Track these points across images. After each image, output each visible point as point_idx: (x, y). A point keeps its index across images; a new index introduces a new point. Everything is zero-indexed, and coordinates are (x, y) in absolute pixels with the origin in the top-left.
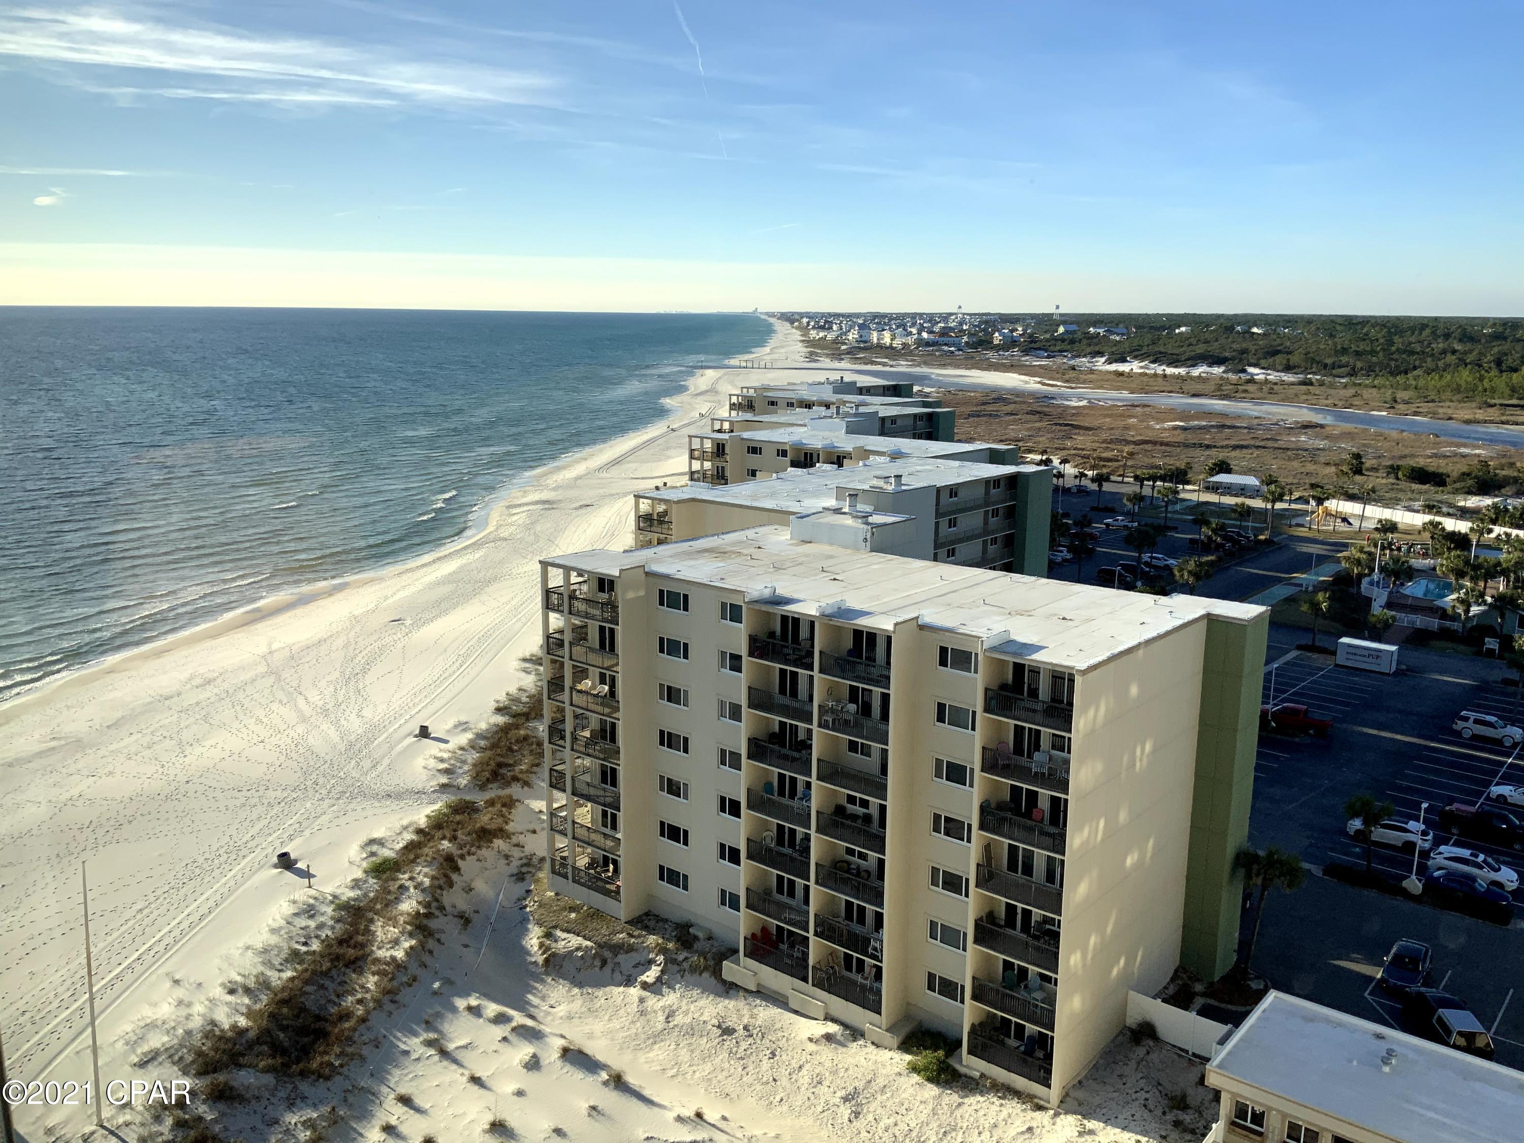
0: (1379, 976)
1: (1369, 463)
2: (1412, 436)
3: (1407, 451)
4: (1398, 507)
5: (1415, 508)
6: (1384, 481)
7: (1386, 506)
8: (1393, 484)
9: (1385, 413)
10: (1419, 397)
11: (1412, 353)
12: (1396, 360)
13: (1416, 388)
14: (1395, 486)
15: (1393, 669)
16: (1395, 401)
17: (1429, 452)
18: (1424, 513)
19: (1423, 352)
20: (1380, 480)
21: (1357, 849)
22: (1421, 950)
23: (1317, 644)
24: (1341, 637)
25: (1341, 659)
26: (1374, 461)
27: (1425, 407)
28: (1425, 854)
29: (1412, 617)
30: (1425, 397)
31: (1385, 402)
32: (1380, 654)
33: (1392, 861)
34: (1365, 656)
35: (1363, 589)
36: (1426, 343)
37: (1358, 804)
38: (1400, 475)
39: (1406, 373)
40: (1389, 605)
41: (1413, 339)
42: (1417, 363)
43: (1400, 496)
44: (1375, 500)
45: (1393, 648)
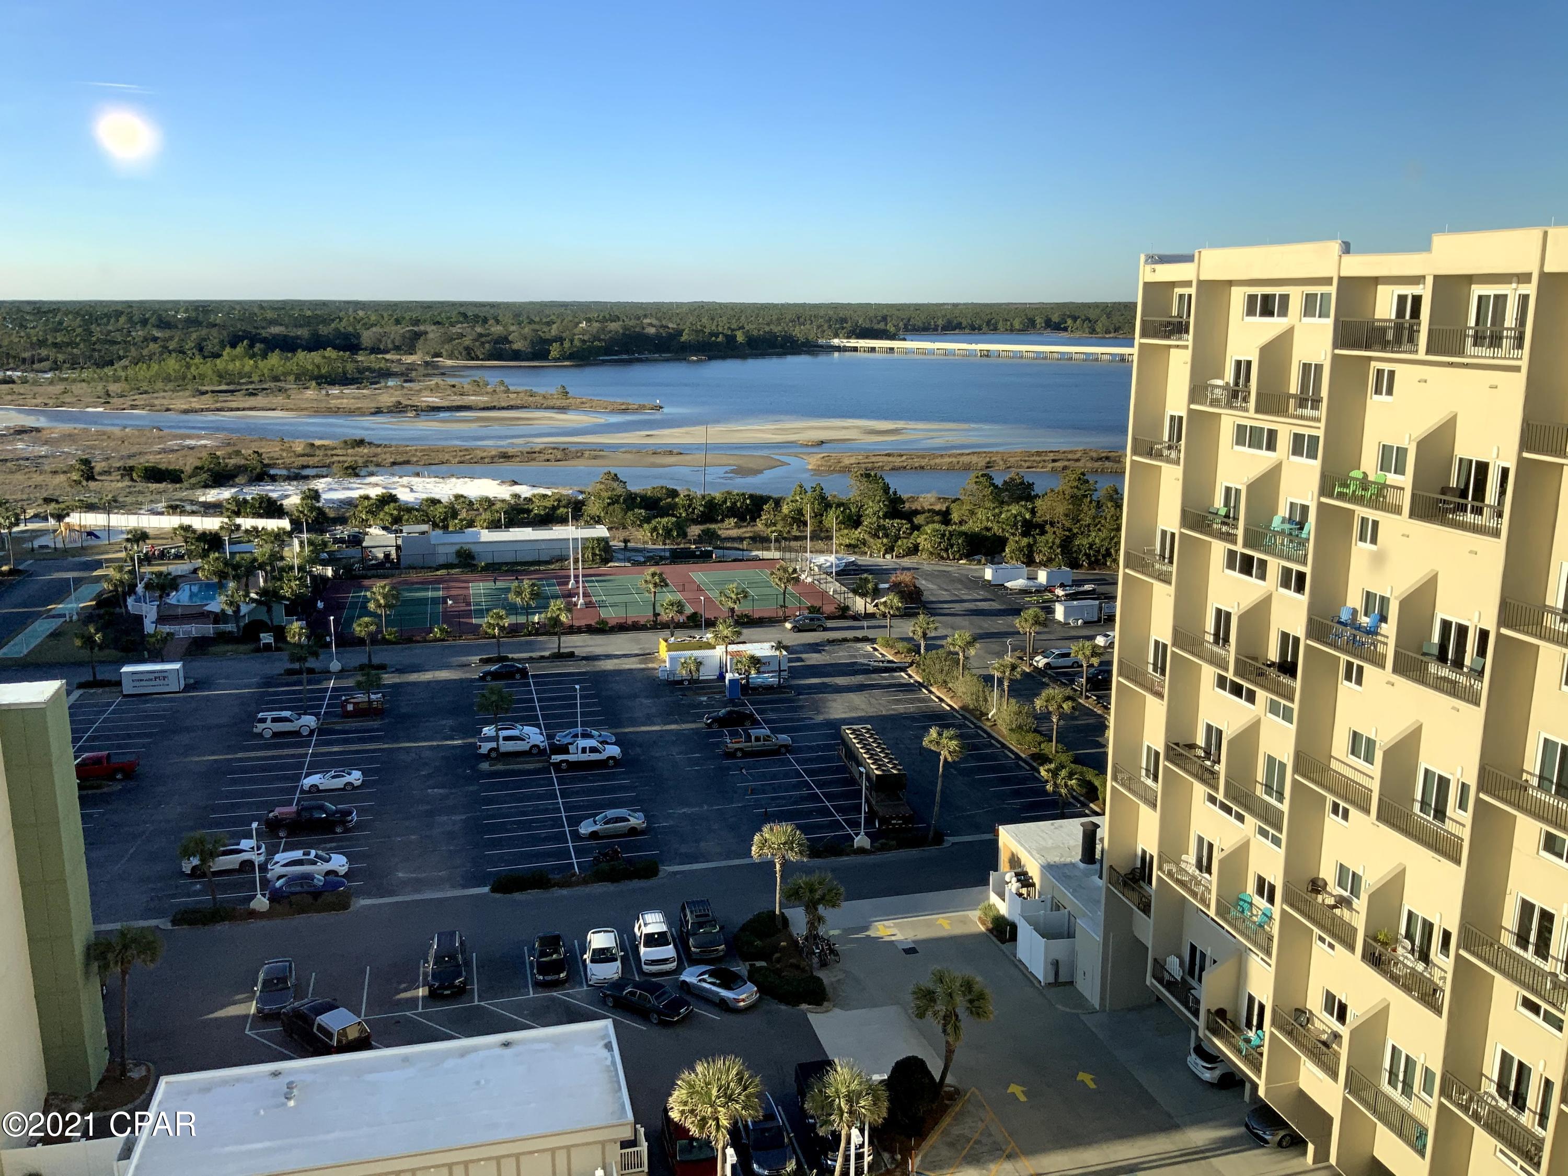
0: (253, 1010)
1: (99, 467)
2: (137, 433)
3: (134, 449)
4: (142, 512)
5: (159, 510)
6: (120, 485)
7: (129, 512)
8: (130, 487)
9: (101, 409)
10: (132, 389)
11: (115, 343)
12: (100, 351)
13: (126, 380)
14: (132, 489)
15: (182, 687)
16: (109, 395)
17: (157, 448)
18: (169, 514)
19: (125, 342)
20: (115, 485)
21: (198, 886)
22: (286, 966)
23: (99, 677)
24: (123, 665)
25: (127, 689)
26: (103, 464)
27: (141, 399)
28: (263, 868)
29: (186, 627)
30: (138, 389)
31: (99, 397)
32: (165, 674)
33: (236, 886)
34: (151, 680)
35: (130, 608)
36: (125, 331)
37: (192, 845)
38: (135, 475)
39: (112, 364)
40: (162, 619)
41: (110, 328)
42: (121, 353)
43: (140, 499)
44: (117, 507)
45: (177, 666)
